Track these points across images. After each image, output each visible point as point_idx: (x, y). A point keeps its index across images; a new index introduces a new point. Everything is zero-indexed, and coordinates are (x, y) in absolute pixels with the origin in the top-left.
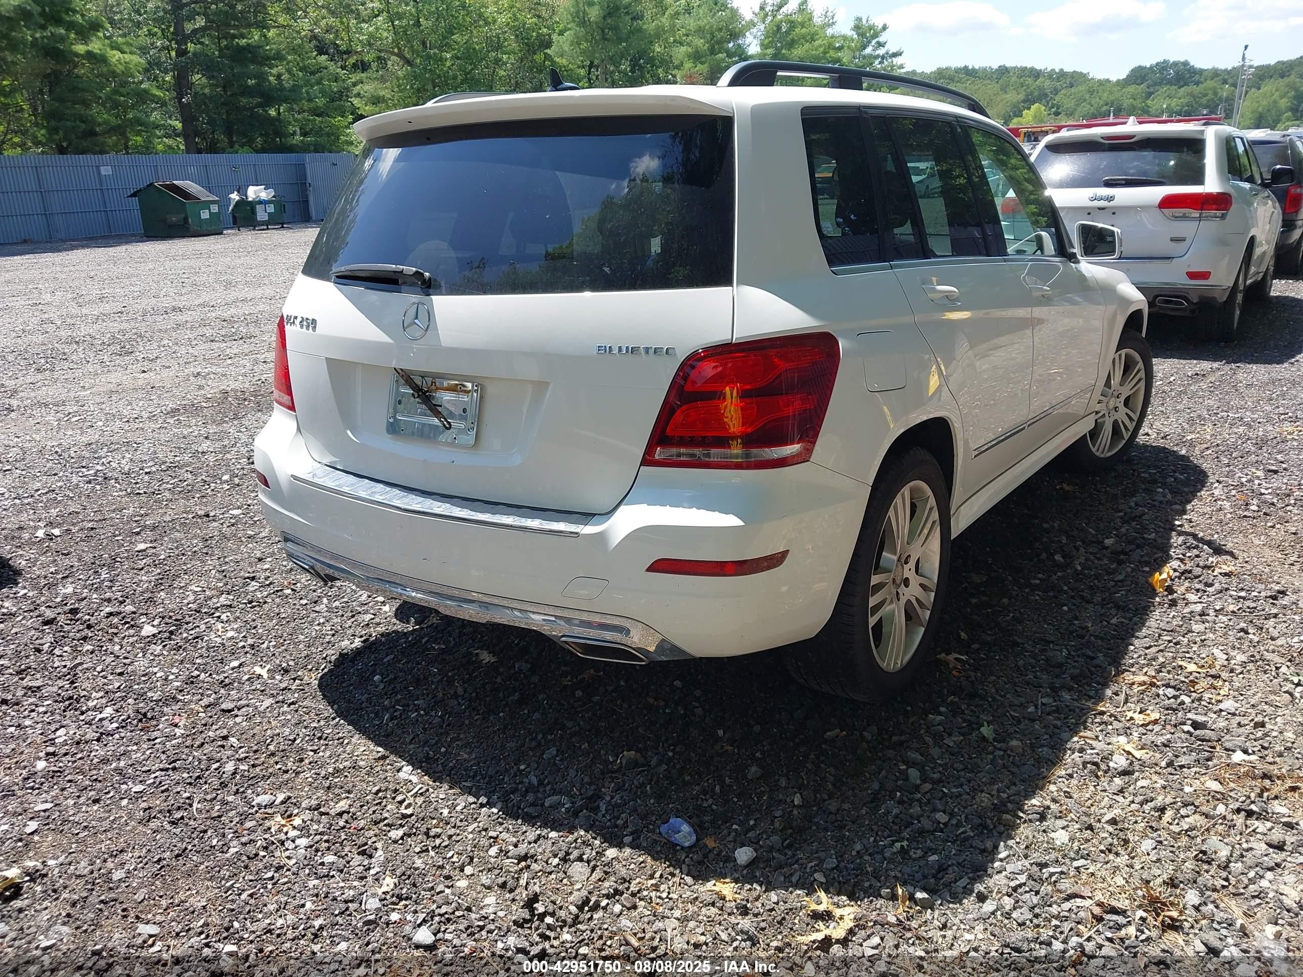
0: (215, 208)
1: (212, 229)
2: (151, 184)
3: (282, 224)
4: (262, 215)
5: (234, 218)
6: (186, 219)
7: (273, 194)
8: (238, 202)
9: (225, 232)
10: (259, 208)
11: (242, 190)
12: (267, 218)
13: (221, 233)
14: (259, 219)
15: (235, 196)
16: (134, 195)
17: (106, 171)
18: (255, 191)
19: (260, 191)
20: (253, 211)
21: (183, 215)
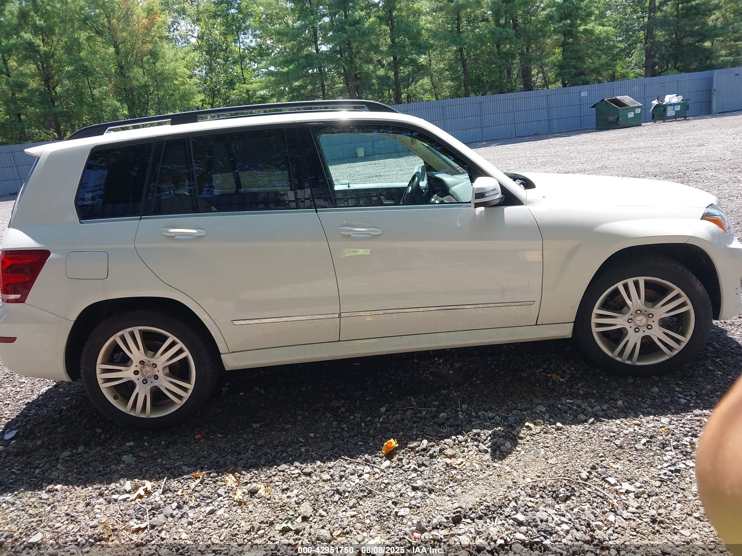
0: (638, 111)
1: (636, 123)
2: (603, 100)
3: (685, 117)
4: (670, 112)
5: (653, 115)
6: (618, 119)
7: (682, 99)
8: (657, 105)
9: (643, 124)
10: (669, 109)
11: (661, 98)
12: (674, 114)
13: (640, 125)
14: (668, 115)
15: (655, 102)
16: (593, 107)
17: (584, 94)
18: (669, 98)
19: (673, 97)
20: (665, 110)
21: (617, 117)
